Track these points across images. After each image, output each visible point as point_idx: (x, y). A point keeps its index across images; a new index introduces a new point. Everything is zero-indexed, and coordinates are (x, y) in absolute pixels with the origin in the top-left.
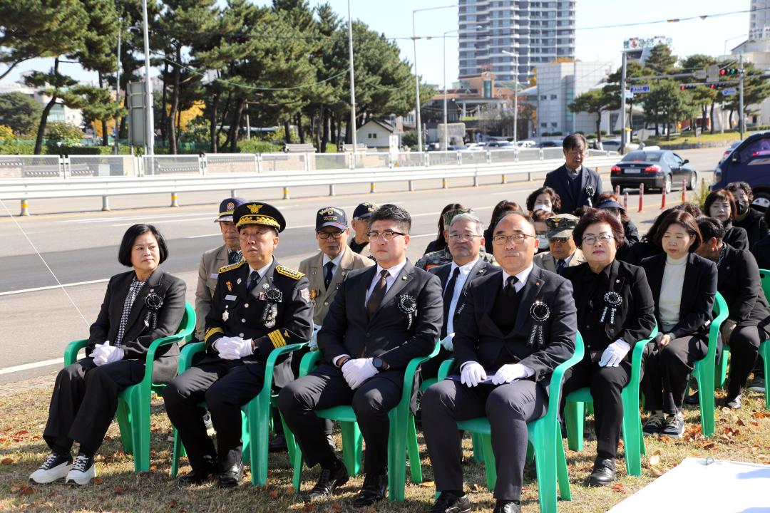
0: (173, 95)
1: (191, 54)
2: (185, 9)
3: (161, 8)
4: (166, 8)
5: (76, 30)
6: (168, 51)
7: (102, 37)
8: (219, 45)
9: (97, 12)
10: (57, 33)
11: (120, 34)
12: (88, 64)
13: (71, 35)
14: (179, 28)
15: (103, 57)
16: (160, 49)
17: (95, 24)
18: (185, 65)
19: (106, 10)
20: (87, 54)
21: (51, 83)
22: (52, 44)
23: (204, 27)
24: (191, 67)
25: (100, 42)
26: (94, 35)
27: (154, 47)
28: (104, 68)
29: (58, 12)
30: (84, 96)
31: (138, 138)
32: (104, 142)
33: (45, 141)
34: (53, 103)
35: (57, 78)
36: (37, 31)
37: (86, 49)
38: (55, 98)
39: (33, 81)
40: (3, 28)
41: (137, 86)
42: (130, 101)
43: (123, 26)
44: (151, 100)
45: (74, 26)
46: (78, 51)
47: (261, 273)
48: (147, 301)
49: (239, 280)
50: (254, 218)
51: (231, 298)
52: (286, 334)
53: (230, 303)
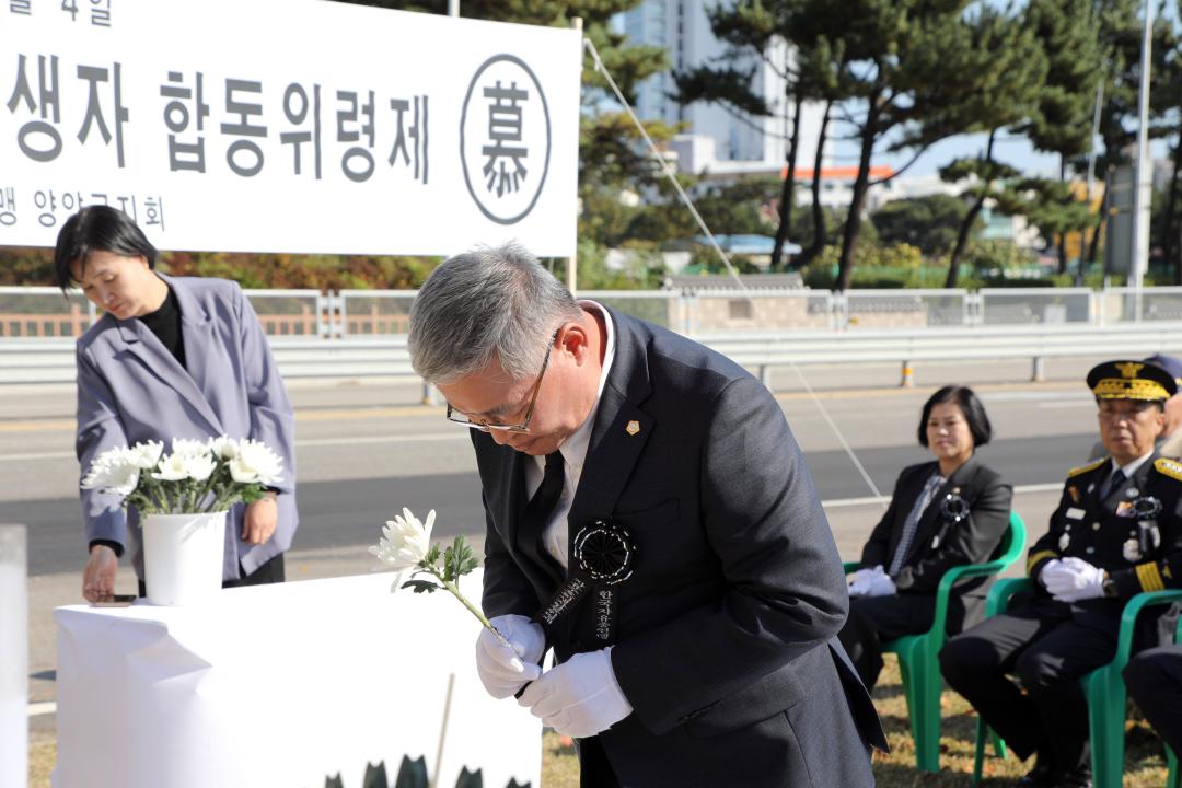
5: (1026, 84)
7: (1071, 97)
9: (1067, 54)
10: (995, 92)
11: (1101, 88)
12: (1042, 143)
13: (1016, 94)
15: (1070, 130)
16: (1174, 106)
17: (1062, 75)
19: (1081, 51)
20: (1041, 126)
21: (979, 175)
22: (983, 113)
25: (1067, 103)
27: (1158, 108)
28: (1070, 149)
29: (999, 57)
30: (1031, 195)
31: (1119, 262)
32: (1062, 268)
33: (965, 269)
34: (978, 207)
35: (990, 168)
36: (960, 92)
37: (1040, 118)
38: (979, 197)
39: (950, 173)
40: (912, 93)
41: (1123, 175)
42: (1108, 199)
43: (1111, 74)
44: (1144, 198)
45: (1023, 79)
46: (1026, 120)
47: (1129, 471)
48: (944, 504)
49: (1091, 488)
50: (1128, 386)
51: (1076, 514)
52: (1167, 572)
53: (1073, 521)
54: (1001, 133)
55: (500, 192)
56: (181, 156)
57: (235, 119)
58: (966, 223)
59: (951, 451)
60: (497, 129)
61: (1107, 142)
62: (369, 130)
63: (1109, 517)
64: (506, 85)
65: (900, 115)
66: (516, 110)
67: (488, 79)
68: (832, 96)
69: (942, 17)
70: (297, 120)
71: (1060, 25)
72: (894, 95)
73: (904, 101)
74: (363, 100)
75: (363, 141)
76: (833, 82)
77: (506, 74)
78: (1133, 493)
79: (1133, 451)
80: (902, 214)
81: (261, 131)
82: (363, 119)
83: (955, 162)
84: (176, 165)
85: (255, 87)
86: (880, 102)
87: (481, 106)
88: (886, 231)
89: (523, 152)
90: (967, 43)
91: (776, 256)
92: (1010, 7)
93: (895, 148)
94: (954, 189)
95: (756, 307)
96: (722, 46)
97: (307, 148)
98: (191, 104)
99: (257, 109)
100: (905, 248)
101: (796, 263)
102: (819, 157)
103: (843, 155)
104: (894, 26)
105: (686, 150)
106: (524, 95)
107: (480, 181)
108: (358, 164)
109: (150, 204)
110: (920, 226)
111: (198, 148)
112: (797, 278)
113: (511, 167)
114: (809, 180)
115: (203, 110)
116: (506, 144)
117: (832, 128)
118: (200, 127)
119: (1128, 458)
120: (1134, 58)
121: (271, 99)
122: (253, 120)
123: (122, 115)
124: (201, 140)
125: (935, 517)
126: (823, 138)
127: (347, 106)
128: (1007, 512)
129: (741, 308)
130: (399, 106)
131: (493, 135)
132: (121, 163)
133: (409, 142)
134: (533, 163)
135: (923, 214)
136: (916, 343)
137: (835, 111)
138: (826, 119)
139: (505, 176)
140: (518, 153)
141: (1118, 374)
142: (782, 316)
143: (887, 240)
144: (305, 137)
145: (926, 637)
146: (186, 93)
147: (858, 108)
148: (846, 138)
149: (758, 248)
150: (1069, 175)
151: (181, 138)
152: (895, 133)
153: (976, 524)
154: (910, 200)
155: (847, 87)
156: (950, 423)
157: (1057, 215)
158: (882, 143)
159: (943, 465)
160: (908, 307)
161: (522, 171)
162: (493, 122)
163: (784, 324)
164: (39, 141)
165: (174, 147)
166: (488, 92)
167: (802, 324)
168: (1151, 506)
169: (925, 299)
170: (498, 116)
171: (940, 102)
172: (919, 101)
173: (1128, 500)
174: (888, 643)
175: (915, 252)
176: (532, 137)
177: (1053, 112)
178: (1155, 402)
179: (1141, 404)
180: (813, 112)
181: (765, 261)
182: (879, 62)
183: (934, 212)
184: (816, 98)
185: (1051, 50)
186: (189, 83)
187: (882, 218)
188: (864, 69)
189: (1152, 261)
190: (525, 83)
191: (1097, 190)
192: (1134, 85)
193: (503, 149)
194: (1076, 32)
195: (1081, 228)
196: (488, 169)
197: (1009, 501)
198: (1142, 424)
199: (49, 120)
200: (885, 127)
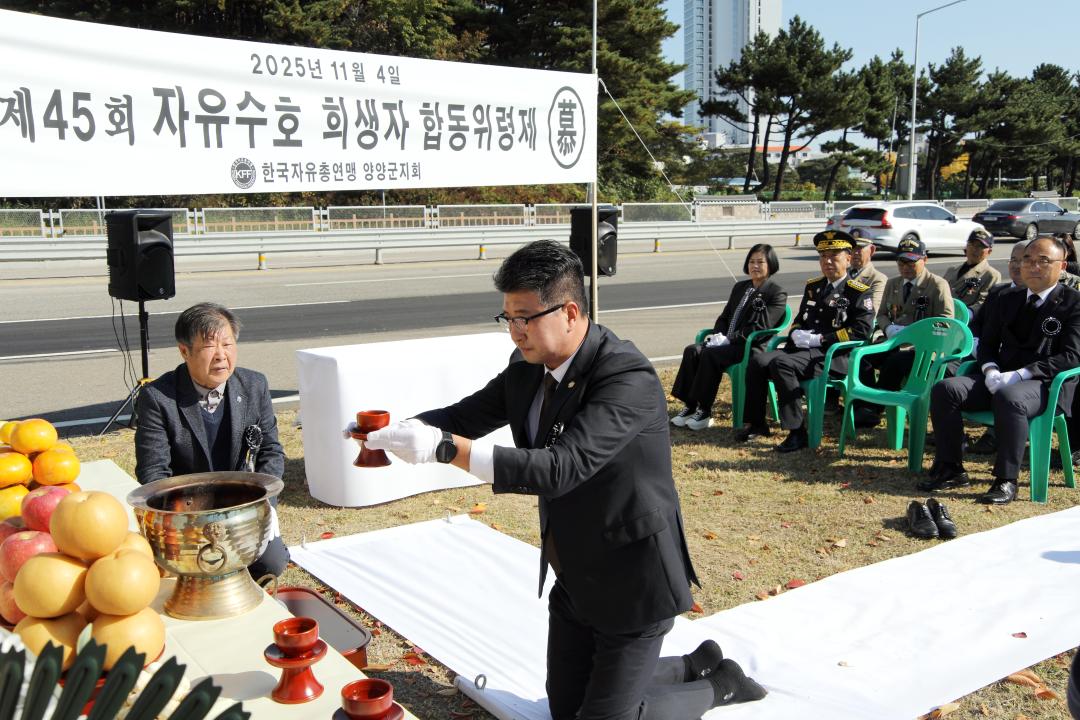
0: (935, 155)
1: (953, 121)
2: (950, 86)
3: (932, 86)
4: (936, 86)
5: (860, 108)
6: (934, 119)
7: (880, 112)
8: (977, 113)
9: (878, 93)
10: (845, 111)
11: (895, 108)
12: (869, 134)
13: (855, 112)
14: (944, 101)
15: (881, 128)
16: (927, 118)
17: (875, 103)
18: (947, 130)
19: (885, 92)
20: (867, 126)
21: (839, 149)
22: (842, 120)
23: (965, 98)
24: (953, 132)
25: (878, 116)
26: (873, 111)
27: (920, 118)
28: (880, 136)
29: (848, 95)
30: (862, 158)
31: (903, 188)
32: (878, 192)
33: (833, 192)
34: (839, 163)
35: (843, 145)
36: (831, 110)
37: (867, 123)
38: (841, 160)
39: (826, 148)
40: (809, 111)
41: (905, 149)
42: (900, 160)
43: (899, 103)
44: (914, 159)
45: (858, 105)
46: (861, 123)
47: (835, 285)
48: (754, 303)
49: (818, 290)
50: (830, 243)
51: (812, 303)
52: (850, 331)
53: (810, 307)
54: (849, 130)
55: (565, 154)
56: (429, 143)
57: (454, 123)
58: (835, 169)
59: (759, 276)
60: (563, 123)
61: (899, 134)
62: (511, 125)
63: (826, 306)
64: (567, 102)
65: (804, 121)
66: (571, 113)
67: (560, 99)
68: (772, 114)
69: (822, 77)
70: (480, 122)
71: (874, 80)
72: (800, 113)
73: (805, 115)
74: (507, 111)
75: (509, 131)
76: (771, 107)
77: (567, 96)
78: (837, 296)
79: (836, 275)
80: (810, 167)
81: (466, 129)
82: (508, 120)
83: (828, 142)
84: (427, 147)
85: (461, 108)
86: (794, 116)
87: (557, 111)
88: (804, 175)
89: (574, 133)
90: (832, 89)
91: (746, 186)
92: (853, 71)
93: (801, 136)
94: (826, 155)
95: (736, 209)
96: (720, 90)
97: (485, 136)
98: (434, 117)
99: (463, 118)
100: (808, 183)
101: (757, 189)
102: (766, 141)
103: (777, 141)
104: (801, 81)
105: (713, 139)
106: (574, 106)
107: (557, 148)
108: (506, 142)
109: (414, 166)
110: (818, 172)
111: (438, 138)
112: (754, 196)
113: (569, 141)
114: (761, 151)
115: (440, 120)
116: (568, 129)
117: (774, 128)
118: (440, 128)
119: (835, 279)
120: (910, 97)
121: (467, 113)
122: (462, 123)
123: (406, 125)
124: (440, 134)
125: (749, 309)
126: (768, 132)
127: (500, 114)
128: (785, 305)
129: (729, 210)
130: (522, 113)
131: (562, 126)
132: (403, 148)
133: (529, 130)
134: (578, 139)
135: (820, 168)
136: (803, 226)
137: (774, 120)
138: (770, 123)
139: (567, 145)
140: (573, 134)
141: (825, 238)
142: (748, 213)
143: (803, 180)
144: (484, 130)
145: (740, 365)
146: (431, 113)
147: (784, 118)
148: (780, 132)
149: (738, 182)
150: (882, 148)
151: (431, 134)
152: (801, 130)
153: (770, 312)
154: (815, 161)
155: (779, 108)
156: (760, 262)
157: (875, 168)
158: (794, 135)
159: (754, 282)
160: (806, 210)
161: (573, 142)
162: (562, 120)
163: (748, 218)
164: (368, 140)
165: (427, 138)
166: (560, 105)
167: (756, 217)
168: (845, 302)
169: (813, 205)
170: (563, 116)
171: (822, 116)
172: (812, 115)
173: (834, 299)
174: (724, 368)
175: (813, 185)
176: (578, 126)
177: (873, 120)
178: (844, 249)
179: (839, 251)
180: (764, 121)
181: (742, 189)
182: (793, 98)
183: (825, 166)
184: (765, 114)
185: (872, 91)
186: (432, 107)
187: (801, 169)
188: (785, 100)
189: (918, 189)
190: (575, 101)
191: (894, 156)
192: (910, 108)
193: (566, 133)
194: (882, 83)
195: (886, 172)
196: (559, 142)
197: (785, 300)
198: (838, 261)
199: (373, 130)
200: (796, 127)
